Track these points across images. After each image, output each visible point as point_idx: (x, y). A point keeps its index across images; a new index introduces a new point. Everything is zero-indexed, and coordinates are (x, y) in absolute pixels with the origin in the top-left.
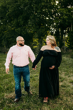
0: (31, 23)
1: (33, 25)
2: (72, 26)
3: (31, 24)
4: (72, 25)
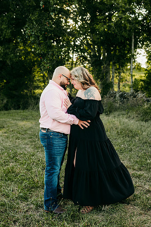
0: (33, 32)
1: (38, 37)
2: (133, 40)
3: (31, 35)
4: (133, 37)
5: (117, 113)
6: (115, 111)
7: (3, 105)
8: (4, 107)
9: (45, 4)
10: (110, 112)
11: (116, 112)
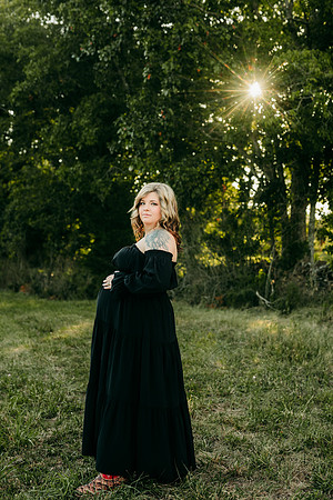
5: (305, 311)
6: (302, 306)
7: (85, 287)
8: (87, 291)
9: (153, 71)
10: (292, 307)
11: (305, 308)
